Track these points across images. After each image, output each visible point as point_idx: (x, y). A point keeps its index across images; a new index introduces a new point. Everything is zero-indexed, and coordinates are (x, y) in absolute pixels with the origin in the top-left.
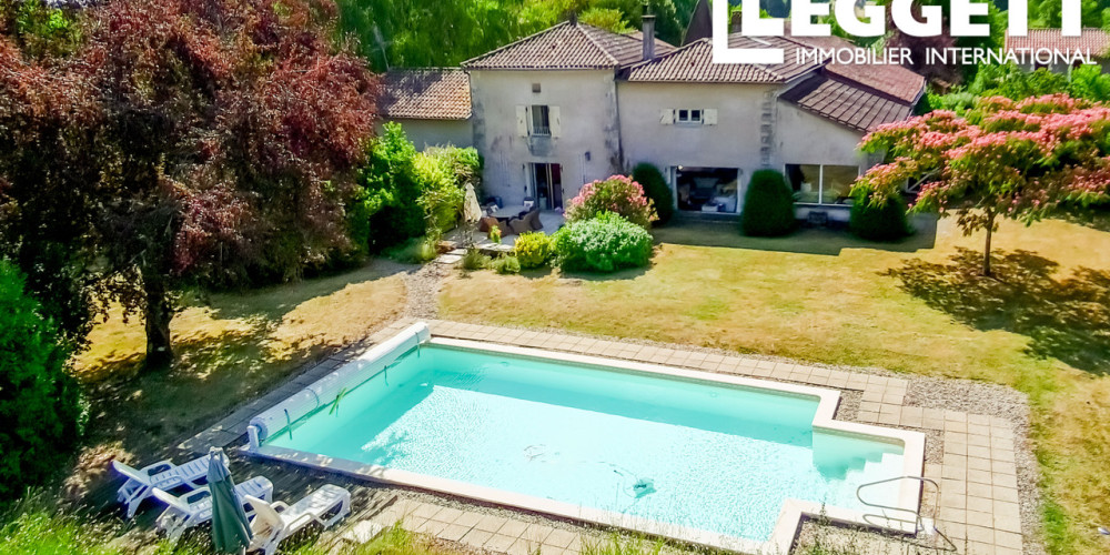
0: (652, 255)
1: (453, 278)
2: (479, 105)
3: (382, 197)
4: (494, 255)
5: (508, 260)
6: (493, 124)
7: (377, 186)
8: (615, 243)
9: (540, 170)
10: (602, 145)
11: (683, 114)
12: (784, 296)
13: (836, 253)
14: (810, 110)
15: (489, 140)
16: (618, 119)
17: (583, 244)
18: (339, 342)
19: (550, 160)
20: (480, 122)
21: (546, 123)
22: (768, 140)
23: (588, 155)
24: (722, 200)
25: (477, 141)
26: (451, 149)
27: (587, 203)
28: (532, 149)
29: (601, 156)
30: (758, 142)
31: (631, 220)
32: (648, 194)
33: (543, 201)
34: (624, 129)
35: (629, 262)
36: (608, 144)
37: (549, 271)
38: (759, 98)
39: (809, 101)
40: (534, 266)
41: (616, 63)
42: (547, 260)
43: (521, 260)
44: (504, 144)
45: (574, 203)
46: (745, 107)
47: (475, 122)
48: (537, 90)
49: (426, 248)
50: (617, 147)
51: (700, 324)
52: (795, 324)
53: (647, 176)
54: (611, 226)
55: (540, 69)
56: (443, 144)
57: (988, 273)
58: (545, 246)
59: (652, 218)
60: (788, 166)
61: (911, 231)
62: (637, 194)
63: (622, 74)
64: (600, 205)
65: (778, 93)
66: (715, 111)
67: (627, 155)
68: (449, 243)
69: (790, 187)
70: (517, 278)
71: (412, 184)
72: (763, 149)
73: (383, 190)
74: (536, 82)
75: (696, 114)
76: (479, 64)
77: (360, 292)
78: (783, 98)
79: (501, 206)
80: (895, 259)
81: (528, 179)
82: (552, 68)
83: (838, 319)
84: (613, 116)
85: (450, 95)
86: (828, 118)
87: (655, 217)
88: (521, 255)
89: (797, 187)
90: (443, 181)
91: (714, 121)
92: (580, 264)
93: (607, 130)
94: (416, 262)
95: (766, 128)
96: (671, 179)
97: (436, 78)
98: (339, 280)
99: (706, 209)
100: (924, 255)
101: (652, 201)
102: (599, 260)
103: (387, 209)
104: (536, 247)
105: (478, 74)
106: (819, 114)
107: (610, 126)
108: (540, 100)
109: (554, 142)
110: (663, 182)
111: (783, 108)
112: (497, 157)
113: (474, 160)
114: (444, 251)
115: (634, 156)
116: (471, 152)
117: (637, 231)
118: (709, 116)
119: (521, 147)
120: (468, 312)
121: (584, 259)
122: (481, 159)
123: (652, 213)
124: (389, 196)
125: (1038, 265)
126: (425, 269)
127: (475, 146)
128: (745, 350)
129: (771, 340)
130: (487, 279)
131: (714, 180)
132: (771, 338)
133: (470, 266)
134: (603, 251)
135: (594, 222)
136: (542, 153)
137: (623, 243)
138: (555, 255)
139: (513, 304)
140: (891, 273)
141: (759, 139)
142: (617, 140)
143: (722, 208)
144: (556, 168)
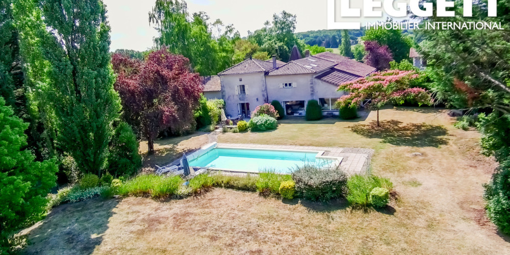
0: (277, 126)
1: (221, 134)
2: (223, 86)
3: (199, 113)
4: (231, 128)
5: (235, 129)
6: (228, 92)
7: (198, 110)
8: (266, 122)
9: (243, 105)
10: (262, 96)
11: (286, 85)
12: (315, 134)
13: (334, 123)
14: (325, 81)
15: (227, 96)
16: (266, 87)
17: (257, 123)
18: (194, 148)
19: (246, 102)
20: (224, 91)
21: (244, 90)
22: (313, 91)
23: (257, 99)
24: (300, 112)
25: (223, 97)
26: (216, 100)
27: (258, 112)
28: (240, 99)
29: (261, 99)
30: (310, 92)
31: (271, 116)
32: (276, 109)
33: (244, 115)
34: (268, 90)
35: (270, 128)
36: (263, 95)
37: (247, 131)
38: (309, 78)
39: (325, 78)
40: (243, 130)
41: (264, 70)
42: (247, 129)
43: (239, 128)
44: (232, 98)
45: (253, 112)
46: (305, 81)
47: (222, 91)
48: (241, 80)
49: (212, 127)
50: (266, 96)
51: (290, 141)
52: (317, 139)
53: (276, 104)
54: (265, 118)
55: (242, 74)
56: (213, 98)
57: (379, 126)
58: (246, 124)
59: (277, 116)
60: (319, 99)
61: (358, 116)
62: (272, 109)
63: (266, 73)
64: (261, 112)
65: (315, 76)
66: (296, 83)
67: (269, 98)
68: (218, 126)
69: (321, 106)
70: (238, 133)
71: (206, 109)
72: (312, 94)
73: (199, 111)
74: (240, 77)
75: (290, 85)
76: (223, 73)
77: (196, 138)
78: (316, 77)
79: (231, 117)
80: (352, 124)
81: (239, 108)
82: (245, 74)
83: (329, 138)
84: (265, 86)
85: (214, 84)
86: (330, 83)
87: (278, 116)
88: (239, 127)
89: (323, 106)
90: (215, 109)
91: (296, 86)
92: (256, 128)
93: (263, 91)
94: (210, 131)
95: (312, 87)
96: (283, 105)
97: (209, 79)
98: (189, 136)
99: (295, 115)
100: (361, 123)
101: (277, 111)
102: (261, 127)
103: (200, 116)
104: (243, 124)
105: (223, 76)
106: (328, 82)
107: (264, 90)
108: (242, 83)
109: (247, 96)
110: (281, 106)
111: (316, 80)
112: (229, 102)
113: (223, 103)
114: (217, 128)
115: (271, 99)
116: (222, 101)
117: (272, 119)
118: (294, 85)
119: (237, 98)
120: (226, 141)
121: (257, 127)
122: (225, 102)
123: (277, 114)
124: (201, 113)
125: (396, 123)
126: (212, 133)
127: (223, 99)
128: (301, 145)
129: (308, 143)
130: (230, 134)
131: (299, 106)
132: (309, 142)
133: (225, 131)
134: (263, 124)
135: (260, 117)
136: (243, 100)
137: (268, 122)
138: (249, 127)
139: (238, 139)
140: (349, 127)
141: (310, 91)
142: (266, 94)
143: (300, 114)
144: (248, 104)
